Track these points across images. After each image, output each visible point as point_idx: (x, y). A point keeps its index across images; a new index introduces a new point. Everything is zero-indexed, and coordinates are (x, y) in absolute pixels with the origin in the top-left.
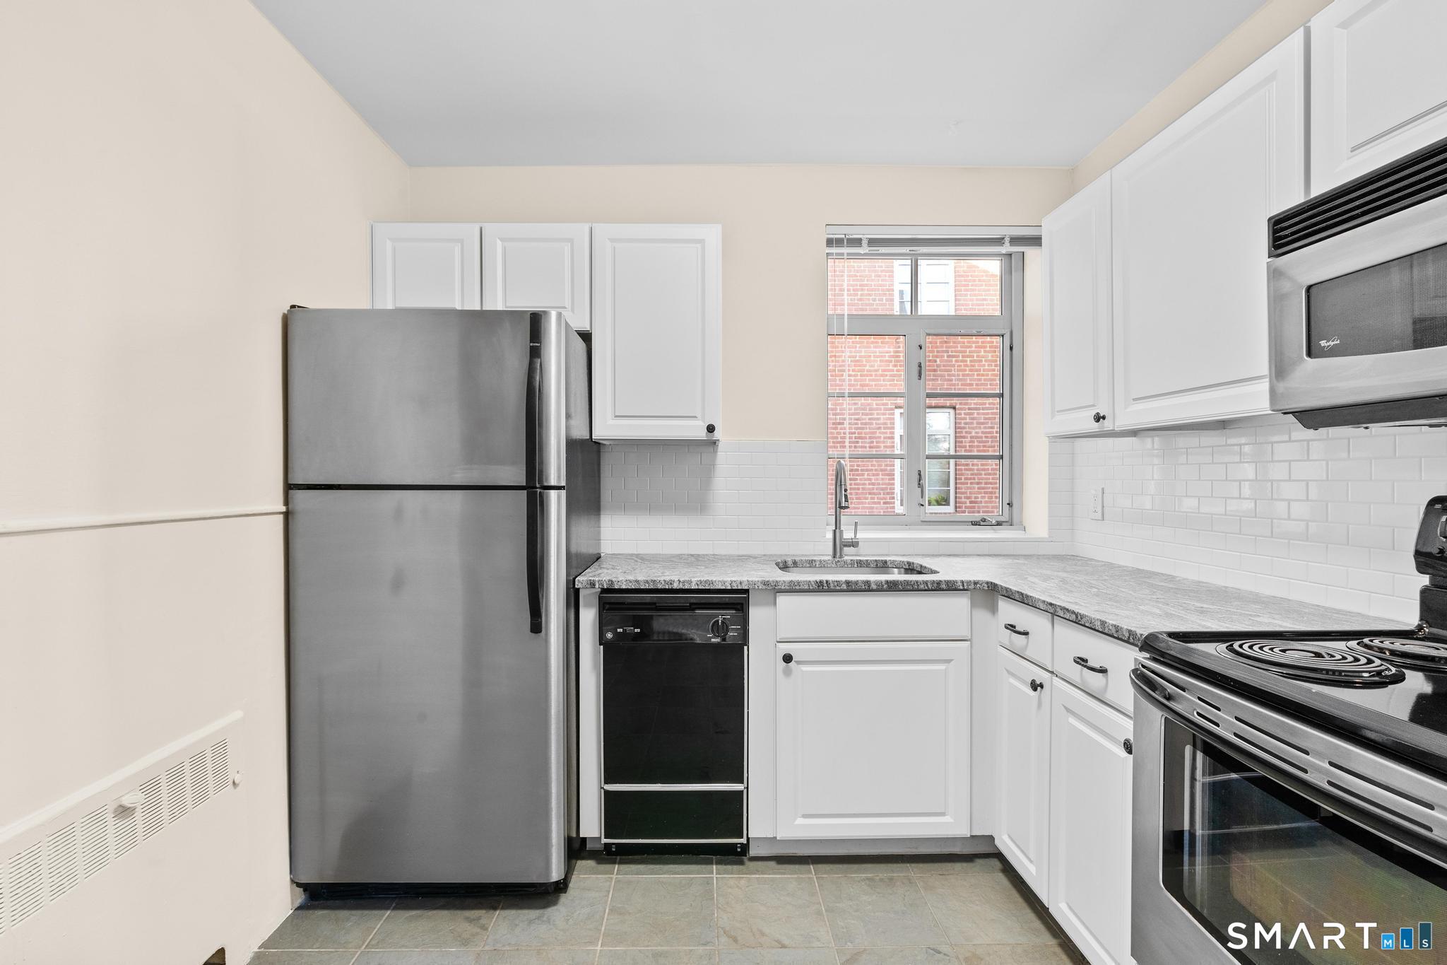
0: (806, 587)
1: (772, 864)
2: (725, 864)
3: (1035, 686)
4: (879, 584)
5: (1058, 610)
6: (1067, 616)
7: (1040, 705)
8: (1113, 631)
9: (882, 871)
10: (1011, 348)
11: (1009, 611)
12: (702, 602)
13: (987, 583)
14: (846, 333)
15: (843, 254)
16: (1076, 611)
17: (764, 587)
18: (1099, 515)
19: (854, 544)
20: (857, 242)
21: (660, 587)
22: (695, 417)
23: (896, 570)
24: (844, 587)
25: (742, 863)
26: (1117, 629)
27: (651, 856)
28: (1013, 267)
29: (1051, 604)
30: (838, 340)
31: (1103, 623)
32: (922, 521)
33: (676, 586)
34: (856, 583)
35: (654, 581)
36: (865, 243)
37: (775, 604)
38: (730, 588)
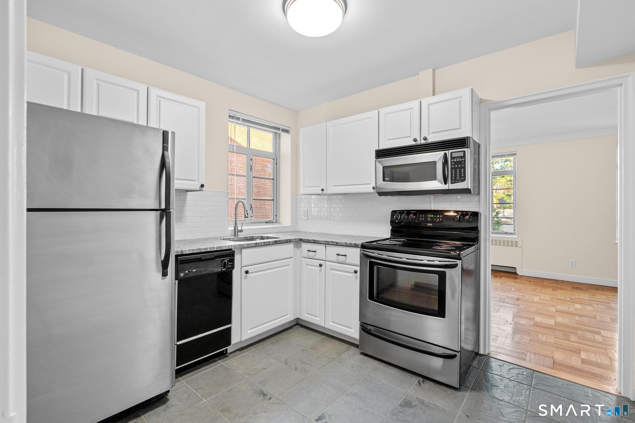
0: (252, 245)
1: (238, 352)
2: (222, 359)
3: (321, 265)
4: (272, 242)
5: (330, 242)
6: (333, 244)
7: (321, 271)
8: (349, 245)
9: (273, 340)
10: (276, 164)
11: (305, 247)
12: (220, 255)
13: (298, 239)
14: (235, 152)
15: (234, 122)
16: (336, 242)
17: (239, 247)
18: (306, 218)
19: (241, 231)
20: (238, 119)
21: (202, 251)
22: (195, 180)
23: (258, 239)
24: (263, 244)
25: (227, 356)
26: (351, 244)
27: (191, 369)
28: (277, 138)
29: (327, 241)
30: (232, 154)
31: (346, 243)
32: (252, 222)
33: (208, 250)
34: (266, 242)
35: (200, 249)
36: (241, 119)
37: (241, 253)
38: (228, 249)
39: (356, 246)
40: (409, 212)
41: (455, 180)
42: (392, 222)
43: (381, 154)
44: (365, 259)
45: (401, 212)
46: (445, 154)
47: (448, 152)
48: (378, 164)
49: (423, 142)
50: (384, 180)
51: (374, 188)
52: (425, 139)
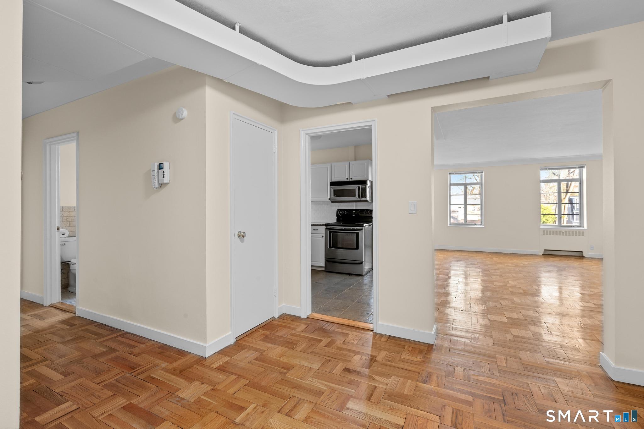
26: (321, 224)
31: (319, 224)
39: (323, 225)
40: (345, 210)
41: (363, 197)
42: (337, 215)
43: (333, 184)
44: (327, 230)
45: (341, 210)
46: (359, 186)
47: (360, 186)
48: (332, 189)
49: (351, 180)
50: (334, 196)
51: (329, 199)
52: (351, 179)
